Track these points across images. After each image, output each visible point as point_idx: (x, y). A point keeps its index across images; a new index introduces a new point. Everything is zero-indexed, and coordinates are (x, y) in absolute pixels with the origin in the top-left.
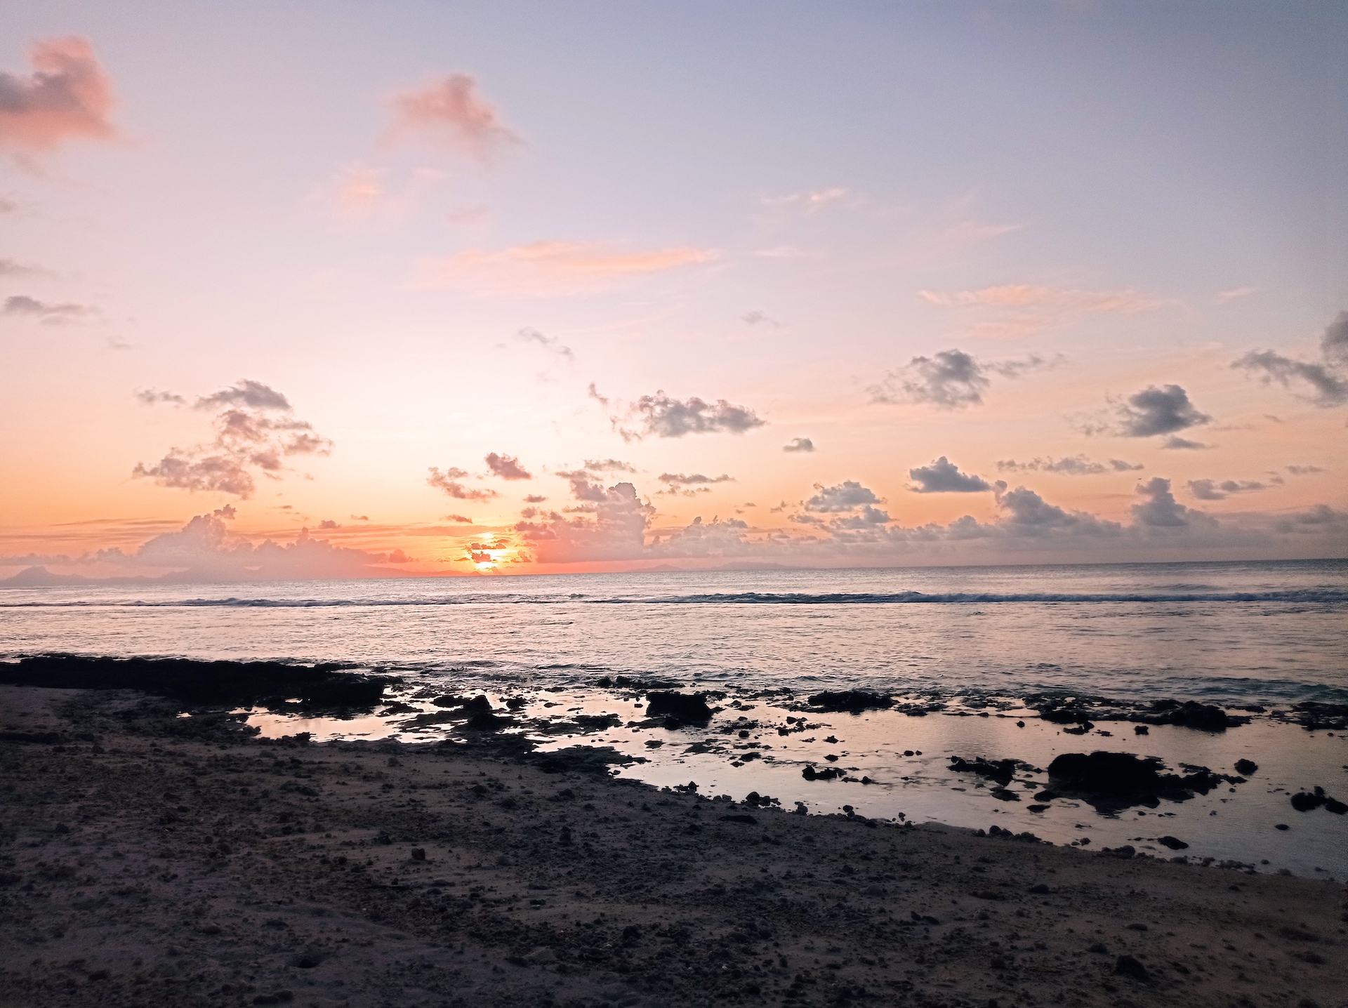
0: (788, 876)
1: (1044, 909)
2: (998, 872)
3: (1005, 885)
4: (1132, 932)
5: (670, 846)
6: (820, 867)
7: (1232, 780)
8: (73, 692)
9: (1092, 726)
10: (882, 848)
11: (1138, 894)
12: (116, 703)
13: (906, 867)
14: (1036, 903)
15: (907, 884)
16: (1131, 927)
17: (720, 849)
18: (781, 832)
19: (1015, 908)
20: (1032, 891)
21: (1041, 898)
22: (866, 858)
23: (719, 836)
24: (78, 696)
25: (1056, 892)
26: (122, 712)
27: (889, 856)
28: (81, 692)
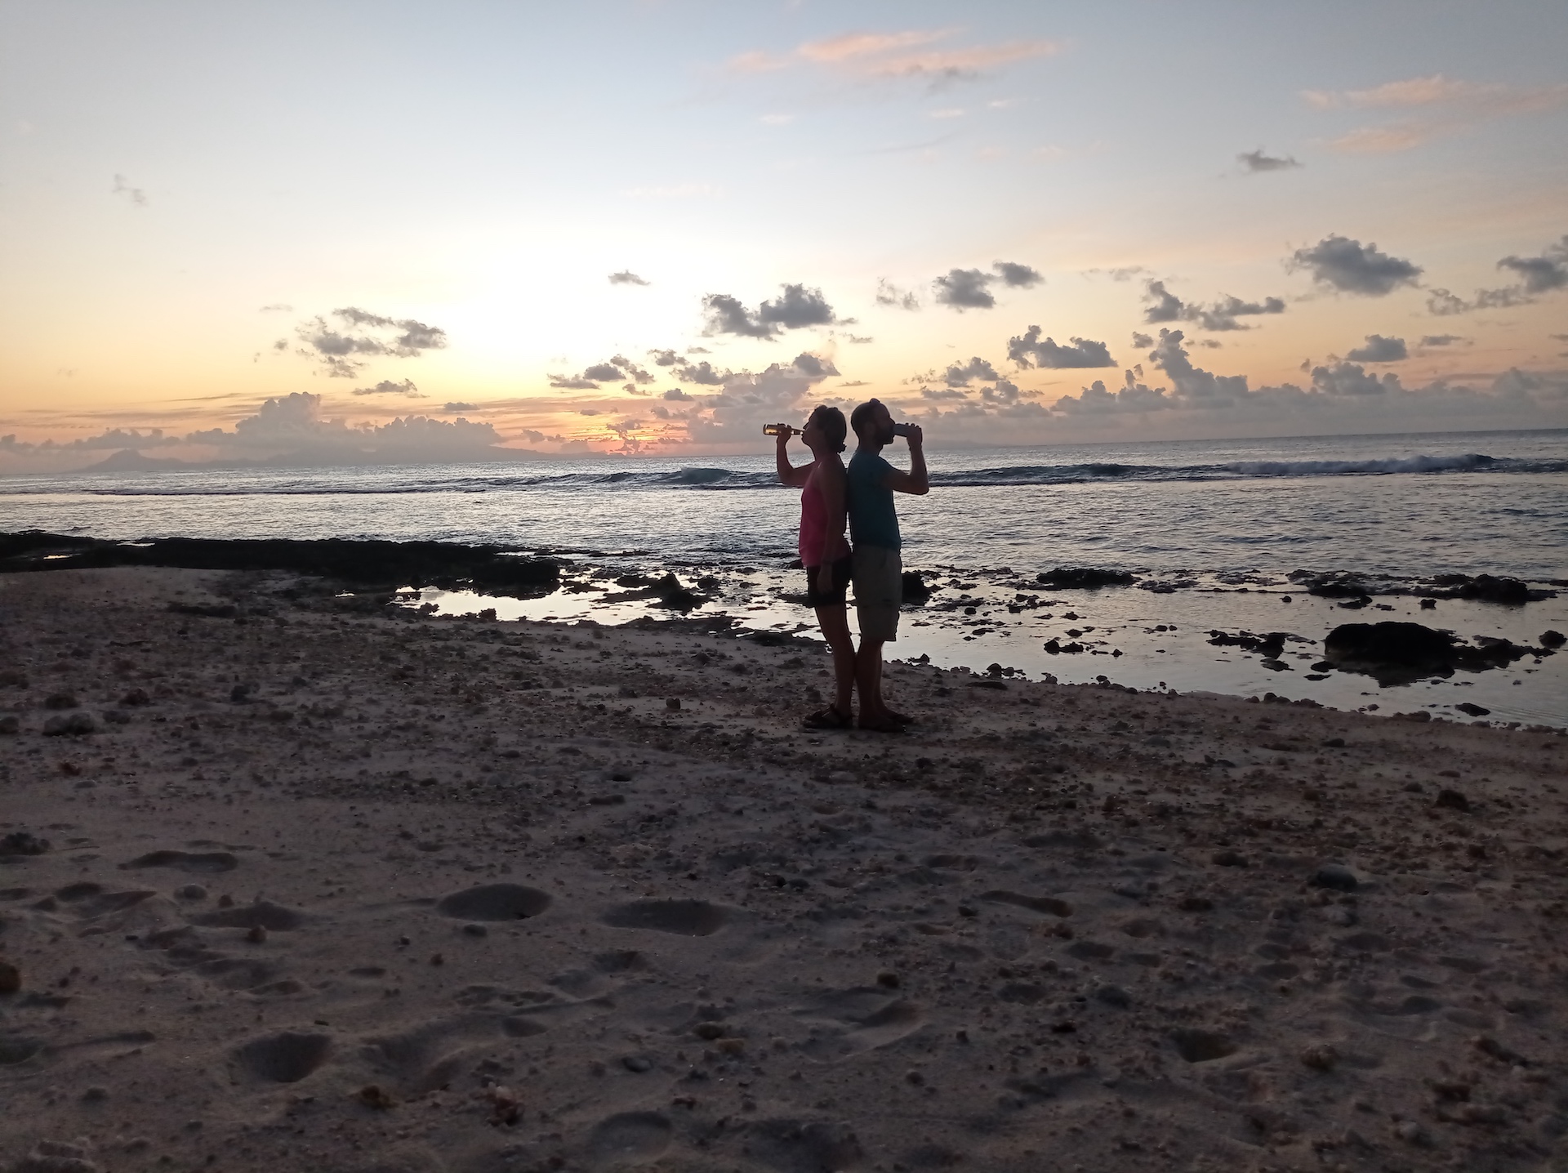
0: (1060, 729)
1: (1343, 759)
2: (1284, 730)
3: (1296, 739)
4: (1443, 778)
5: (923, 705)
6: (1090, 723)
7: (1537, 653)
8: (221, 572)
9: (1371, 601)
10: (1153, 710)
11: (1443, 749)
12: (270, 583)
13: (1183, 724)
14: (1334, 754)
15: (1189, 738)
16: (1442, 774)
17: (977, 708)
18: (1038, 696)
19: (1314, 757)
20: (1326, 744)
21: (1337, 751)
22: (1137, 716)
23: (973, 698)
24: (227, 576)
25: (1353, 746)
26: (283, 592)
27: (1162, 716)
28: (229, 572)
